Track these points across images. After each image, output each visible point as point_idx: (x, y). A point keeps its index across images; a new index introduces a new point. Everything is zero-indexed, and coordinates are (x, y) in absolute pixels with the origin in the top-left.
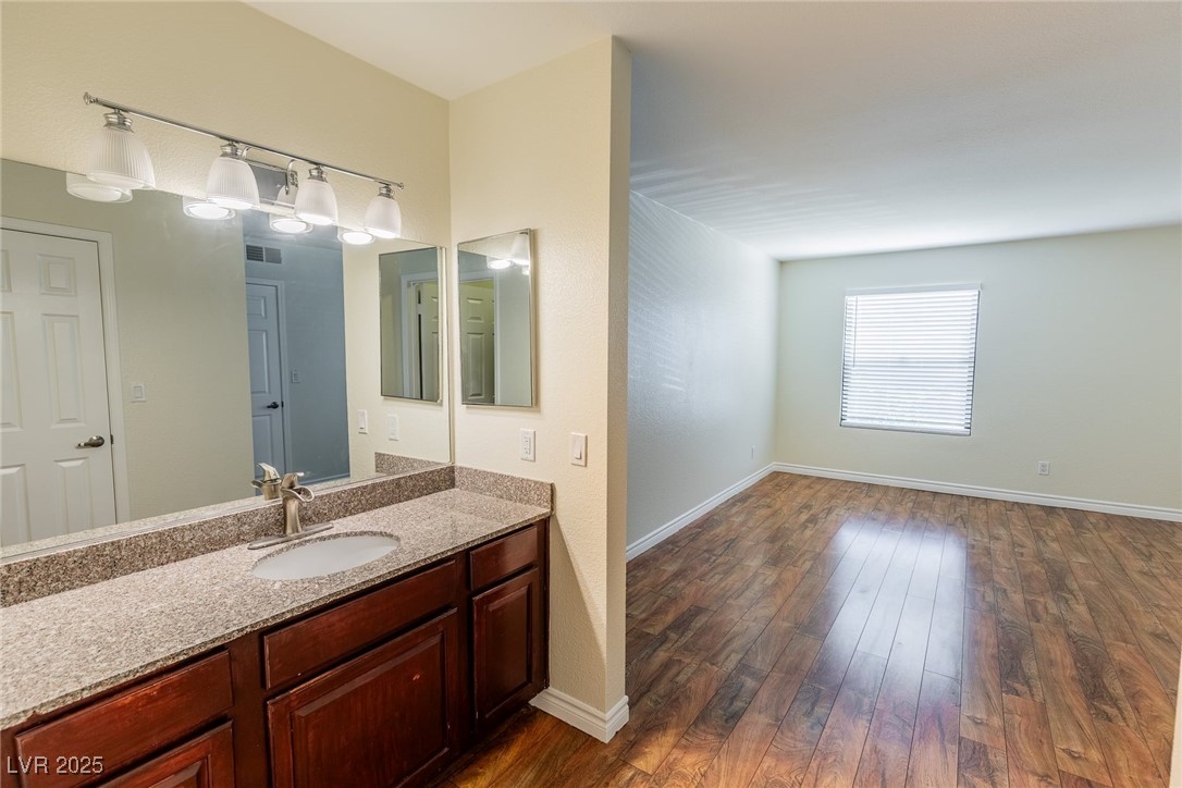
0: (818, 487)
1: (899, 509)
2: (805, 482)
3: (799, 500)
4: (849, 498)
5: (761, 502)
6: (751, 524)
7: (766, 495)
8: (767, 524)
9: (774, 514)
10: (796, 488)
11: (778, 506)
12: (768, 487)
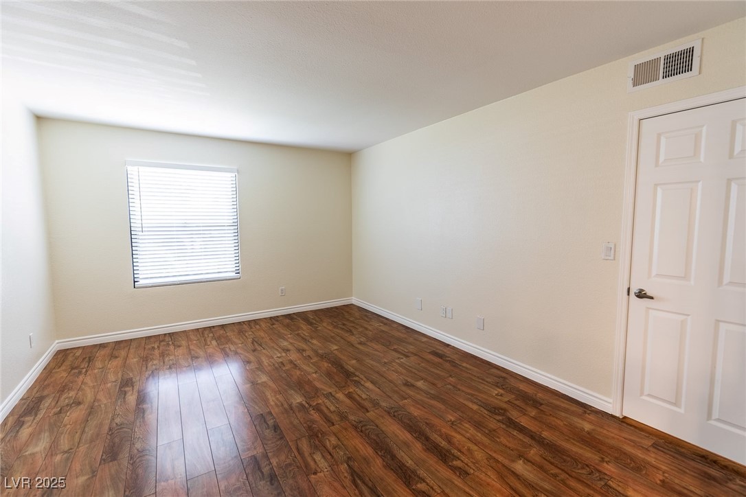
0: (123, 353)
1: (210, 350)
2: (103, 352)
3: (111, 377)
4: (162, 355)
5: (64, 401)
6: (65, 444)
7: (64, 389)
8: (90, 432)
9: (92, 411)
10: (99, 364)
11: (89, 396)
12: (62, 374)
